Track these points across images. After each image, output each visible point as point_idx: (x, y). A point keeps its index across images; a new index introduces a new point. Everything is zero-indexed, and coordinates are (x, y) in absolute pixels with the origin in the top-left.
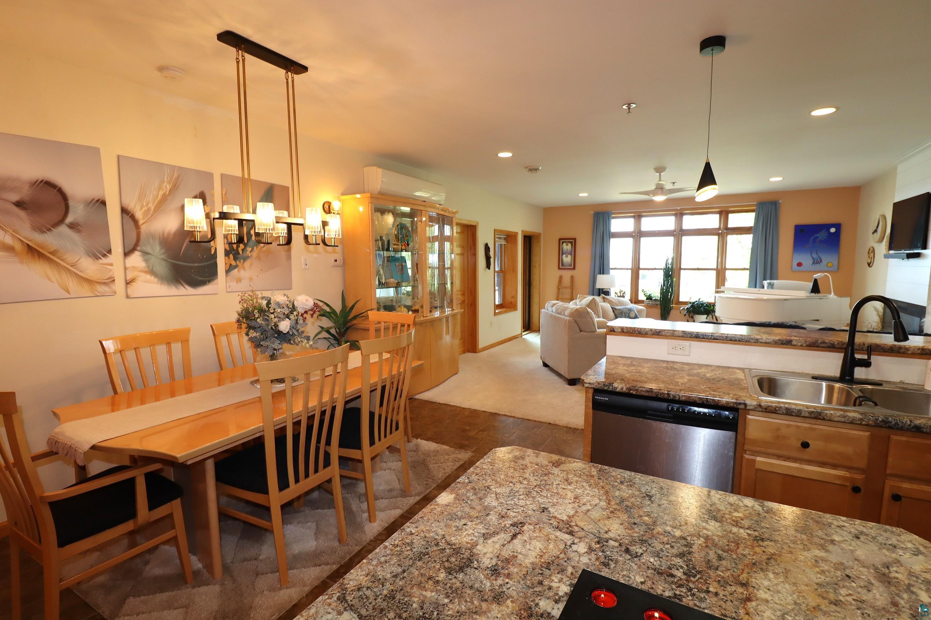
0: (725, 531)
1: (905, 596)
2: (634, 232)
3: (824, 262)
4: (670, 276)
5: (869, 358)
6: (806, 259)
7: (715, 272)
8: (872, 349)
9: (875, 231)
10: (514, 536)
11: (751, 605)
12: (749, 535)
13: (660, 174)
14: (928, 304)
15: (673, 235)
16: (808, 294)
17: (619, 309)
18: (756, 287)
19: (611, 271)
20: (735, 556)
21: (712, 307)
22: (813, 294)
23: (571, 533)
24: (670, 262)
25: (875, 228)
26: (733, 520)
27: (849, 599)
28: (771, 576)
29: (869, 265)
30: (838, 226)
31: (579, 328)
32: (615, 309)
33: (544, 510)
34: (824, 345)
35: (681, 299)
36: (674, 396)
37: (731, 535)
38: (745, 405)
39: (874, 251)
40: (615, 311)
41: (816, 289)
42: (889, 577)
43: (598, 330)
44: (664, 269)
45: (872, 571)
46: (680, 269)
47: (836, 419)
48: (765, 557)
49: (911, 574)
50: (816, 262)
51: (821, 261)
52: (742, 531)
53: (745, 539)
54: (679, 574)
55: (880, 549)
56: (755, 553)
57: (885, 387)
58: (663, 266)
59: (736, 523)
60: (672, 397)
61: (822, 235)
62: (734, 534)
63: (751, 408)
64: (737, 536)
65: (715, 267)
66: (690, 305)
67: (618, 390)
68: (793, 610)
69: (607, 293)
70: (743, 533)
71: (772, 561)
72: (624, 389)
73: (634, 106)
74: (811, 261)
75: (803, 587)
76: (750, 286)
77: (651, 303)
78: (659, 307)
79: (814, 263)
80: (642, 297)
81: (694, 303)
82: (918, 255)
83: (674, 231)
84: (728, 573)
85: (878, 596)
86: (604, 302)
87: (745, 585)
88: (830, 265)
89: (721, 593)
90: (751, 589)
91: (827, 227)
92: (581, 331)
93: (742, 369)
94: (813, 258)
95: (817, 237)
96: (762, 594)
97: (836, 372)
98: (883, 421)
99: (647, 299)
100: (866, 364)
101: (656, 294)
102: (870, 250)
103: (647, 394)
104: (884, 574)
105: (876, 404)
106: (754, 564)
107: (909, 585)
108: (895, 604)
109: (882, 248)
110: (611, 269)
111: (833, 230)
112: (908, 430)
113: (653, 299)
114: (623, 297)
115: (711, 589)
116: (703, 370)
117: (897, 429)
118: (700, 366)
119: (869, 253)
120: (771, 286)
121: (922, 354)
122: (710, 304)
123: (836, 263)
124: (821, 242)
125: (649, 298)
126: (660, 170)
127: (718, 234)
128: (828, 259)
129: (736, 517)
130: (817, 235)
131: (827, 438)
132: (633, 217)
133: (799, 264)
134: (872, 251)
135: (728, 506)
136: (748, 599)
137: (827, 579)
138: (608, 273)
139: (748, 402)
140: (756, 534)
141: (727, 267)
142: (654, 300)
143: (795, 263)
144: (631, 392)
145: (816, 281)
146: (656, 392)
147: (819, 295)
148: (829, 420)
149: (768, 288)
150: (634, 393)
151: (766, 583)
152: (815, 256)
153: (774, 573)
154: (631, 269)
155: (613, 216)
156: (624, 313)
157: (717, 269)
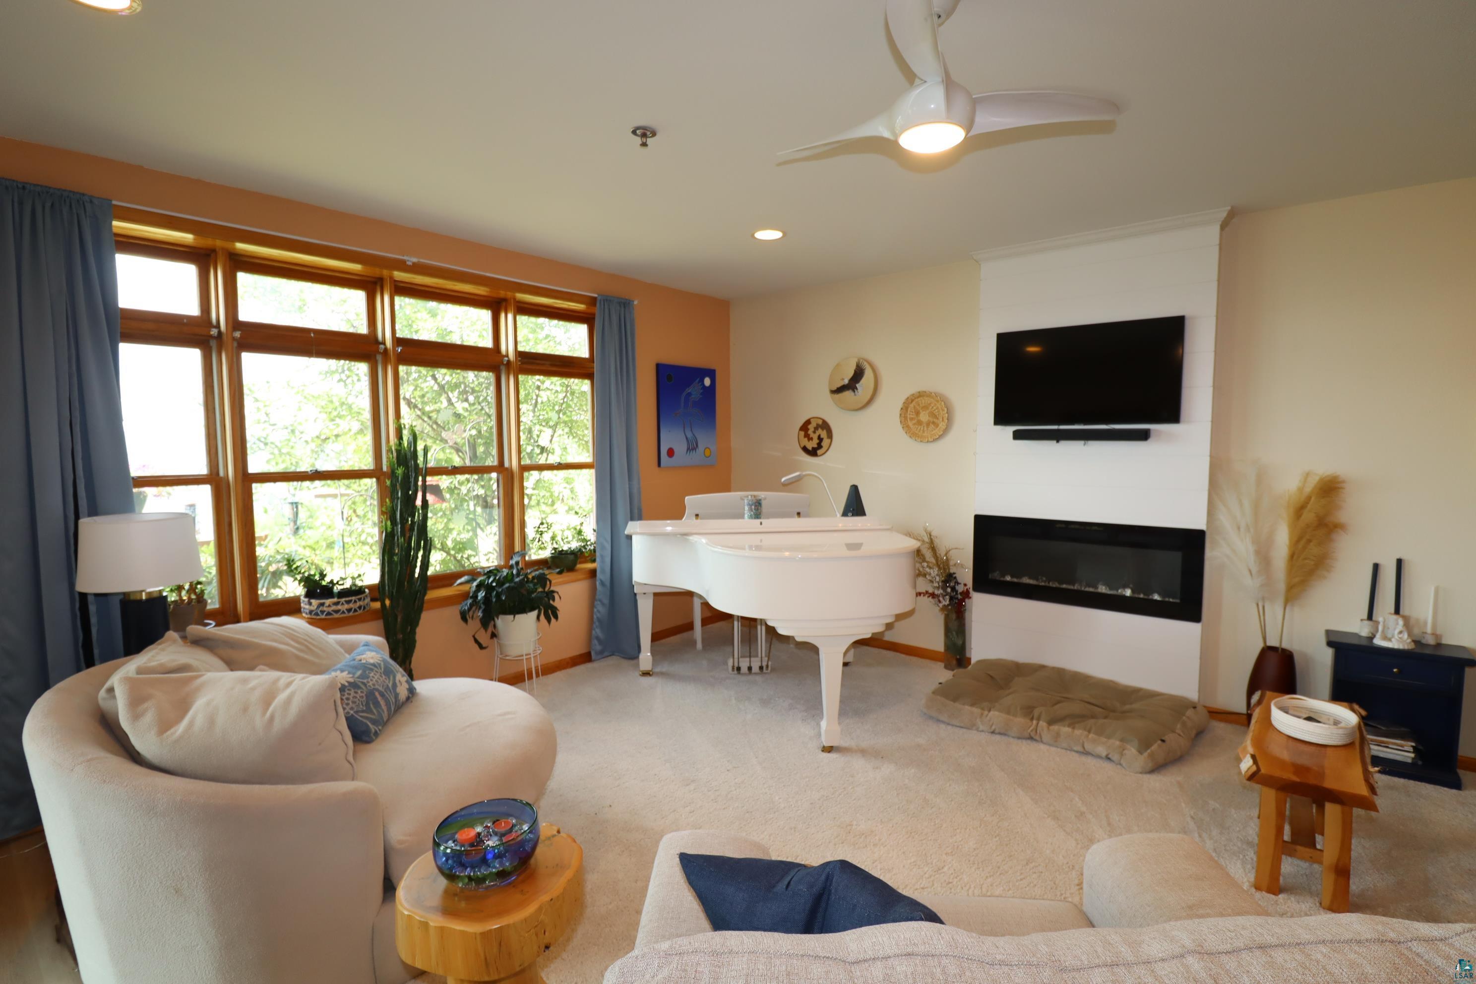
3: (701, 447)
6: (678, 440)
7: (494, 477)
14: (1208, 528)
29: (813, 452)
30: (711, 373)
39: (825, 426)
50: (692, 447)
51: (697, 446)
61: (694, 391)
65: (492, 461)
74: (686, 446)
79: (688, 449)
82: (1144, 436)
83: (364, 340)
88: (708, 453)
91: (702, 373)
94: (687, 438)
95: (689, 394)
99: (310, 595)
101: (357, 568)
102: (808, 422)
109: (878, 421)
111: (707, 382)
113: (341, 588)
119: (805, 427)
120: (755, 510)
123: (715, 448)
124: (695, 404)
125: (320, 587)
128: (705, 441)
130: (689, 390)
133: (671, 453)
141: (520, 462)
142: (346, 592)
143: (665, 450)
152: (689, 435)
154: (213, 479)
155: (118, 225)
156: (382, 695)
157: (500, 468)
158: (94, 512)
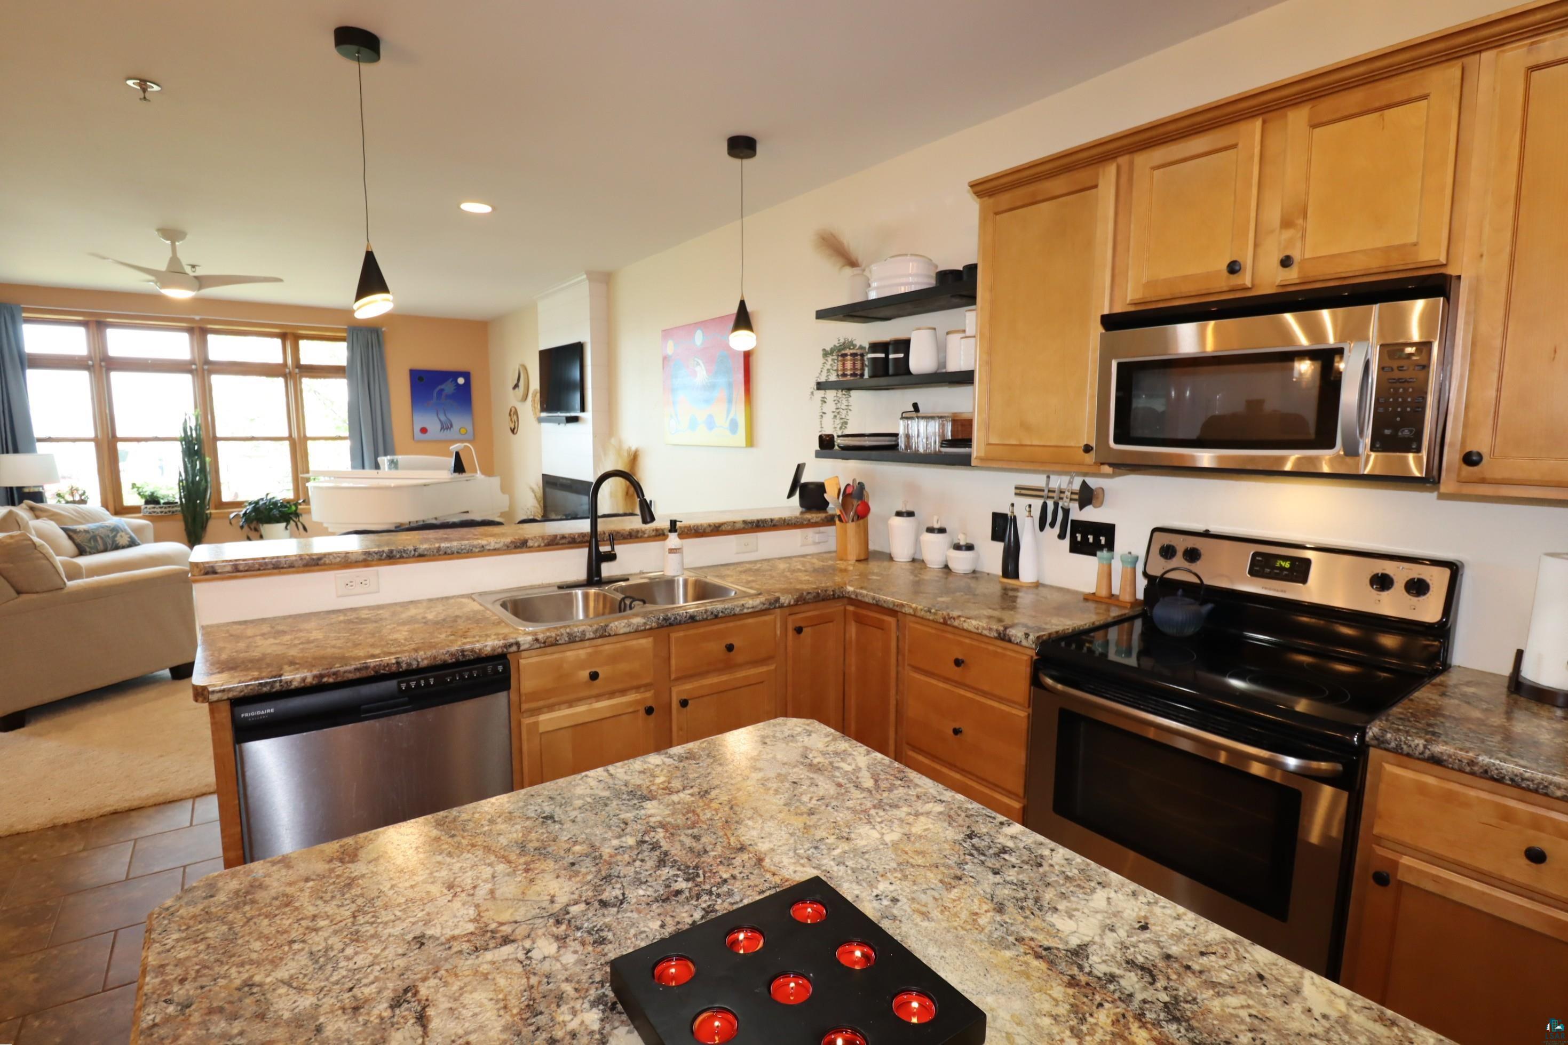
0: (668, 805)
1: (837, 774)
2: (90, 358)
3: (456, 427)
4: (197, 453)
5: (613, 549)
6: (432, 422)
7: (286, 444)
8: (614, 538)
9: (516, 386)
10: (422, 1019)
11: (767, 862)
12: (692, 795)
13: (173, 244)
15: (190, 371)
16: (450, 476)
17: (86, 532)
18: (363, 467)
19: (39, 445)
20: (705, 827)
21: (294, 508)
22: (456, 475)
23: (506, 941)
24: (192, 423)
25: (515, 382)
26: (663, 789)
27: (814, 802)
28: (750, 823)
29: (513, 431)
30: (466, 375)
31: (13, 586)
32: (75, 531)
33: (420, 941)
34: (563, 541)
35: (226, 497)
36: (409, 664)
37: (679, 806)
38: (518, 644)
39: (516, 413)
40: (74, 536)
41: (459, 467)
42: (815, 765)
43: (70, 584)
44: (181, 440)
45: (801, 767)
46: (215, 439)
47: (622, 631)
48: (727, 809)
49: (824, 754)
50: (446, 427)
51: (452, 426)
52: (681, 795)
53: (693, 802)
54: (681, 884)
55: (787, 744)
56: (716, 810)
57: (632, 582)
58: (179, 433)
59: (670, 791)
60: (404, 666)
61: (448, 387)
62: (679, 803)
63: (527, 646)
64: (684, 804)
65: (286, 434)
66: (250, 508)
67: (295, 684)
68: (795, 842)
69: (38, 497)
70: (685, 796)
71: (736, 808)
72: (309, 680)
73: (156, 88)
74: (439, 426)
75: (781, 816)
76: (353, 467)
77: (159, 510)
78: (180, 516)
79: (442, 428)
80: (131, 499)
81: (257, 503)
82: (575, 420)
83: (192, 362)
84: (719, 848)
85: (826, 787)
86: (37, 517)
87: (742, 849)
88: (463, 431)
89: (736, 872)
90: (751, 848)
91: (455, 375)
92: (19, 593)
93: (470, 596)
94: (440, 421)
95: (442, 390)
96: (763, 847)
97: (581, 574)
98: (664, 619)
99: (147, 502)
100: (611, 557)
101: (170, 489)
102: (510, 410)
103: (358, 675)
104: (811, 765)
105: (644, 602)
106: (727, 822)
107: (831, 763)
108: (840, 785)
109: (529, 410)
110: (40, 440)
111: (461, 381)
112: (685, 623)
113: (162, 501)
114: (83, 502)
115: (725, 876)
116: (412, 611)
117: (677, 624)
118: (406, 605)
119: (510, 415)
120: (394, 464)
121: (656, 536)
122: (289, 502)
123: (470, 428)
124: (448, 397)
125: (152, 500)
126: (172, 234)
127: (285, 376)
128: (460, 422)
129: (662, 783)
130: (442, 387)
131: (614, 659)
132: (84, 324)
133: (424, 430)
134: (514, 413)
135: (642, 776)
136: (760, 861)
137: (786, 795)
138: (31, 449)
139: (521, 639)
140: (696, 790)
141: (308, 435)
142: (165, 503)
143: (417, 429)
144: (325, 680)
145: (457, 454)
146: (375, 667)
147: (464, 475)
148: (615, 635)
149: (390, 468)
150: (331, 680)
151: (754, 833)
152: (443, 418)
153: (749, 819)
154: (96, 440)
155: (24, 315)
156: (102, 538)
157: (290, 438)
158: (16, 451)
